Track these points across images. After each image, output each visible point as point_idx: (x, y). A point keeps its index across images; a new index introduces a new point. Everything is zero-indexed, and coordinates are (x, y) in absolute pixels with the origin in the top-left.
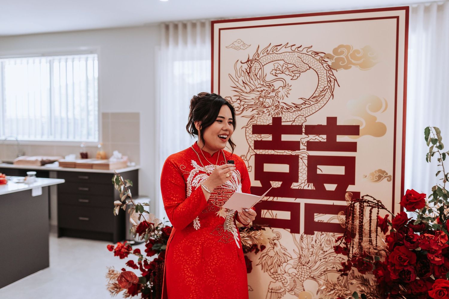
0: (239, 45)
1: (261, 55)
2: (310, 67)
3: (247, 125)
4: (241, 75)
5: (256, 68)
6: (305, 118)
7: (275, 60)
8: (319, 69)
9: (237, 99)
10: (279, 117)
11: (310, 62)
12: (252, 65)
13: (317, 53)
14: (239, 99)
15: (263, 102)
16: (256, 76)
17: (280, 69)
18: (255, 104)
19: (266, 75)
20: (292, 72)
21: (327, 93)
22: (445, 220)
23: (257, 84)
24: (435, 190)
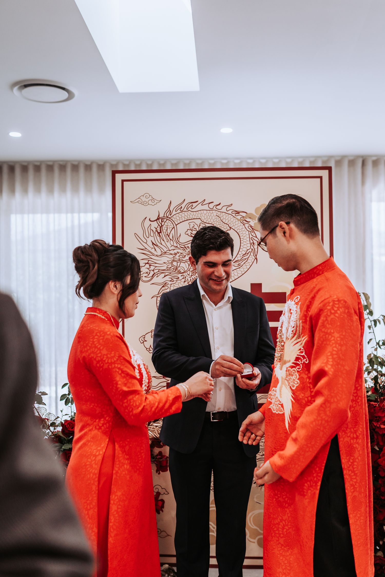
0: (147, 200)
1: (174, 213)
2: (230, 228)
3: (158, 294)
4: (150, 235)
5: (168, 227)
7: (190, 218)
8: (241, 230)
9: (146, 263)
11: (230, 222)
12: (163, 223)
13: (238, 213)
14: (148, 263)
15: (177, 266)
16: (169, 236)
17: (196, 229)
18: (168, 268)
19: (180, 235)
21: (251, 256)
22: (380, 389)
23: (169, 245)
24: (370, 358)
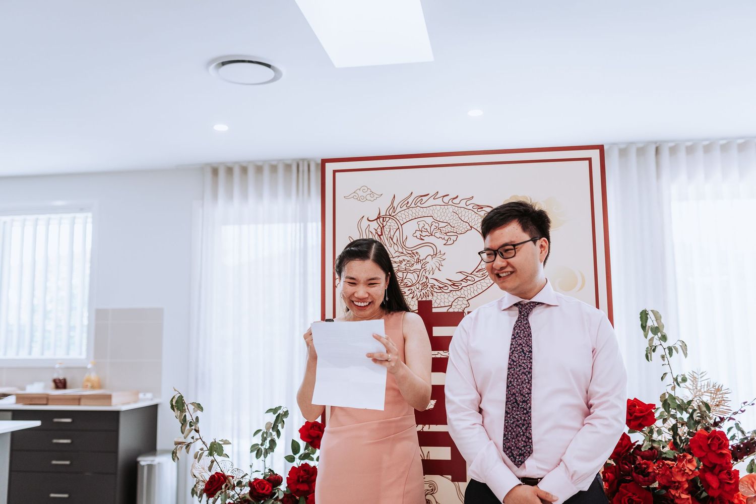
0: (364, 195)
1: (399, 209)
2: (471, 227)
5: (391, 228)
6: (467, 300)
7: (419, 216)
10: (428, 300)
11: (470, 219)
12: (385, 223)
13: (481, 207)
15: (403, 278)
16: (392, 240)
17: (426, 229)
19: (406, 238)
20: (446, 233)
22: (681, 444)
23: (393, 251)
24: (664, 399)
